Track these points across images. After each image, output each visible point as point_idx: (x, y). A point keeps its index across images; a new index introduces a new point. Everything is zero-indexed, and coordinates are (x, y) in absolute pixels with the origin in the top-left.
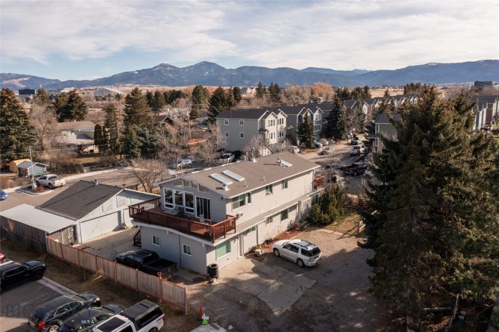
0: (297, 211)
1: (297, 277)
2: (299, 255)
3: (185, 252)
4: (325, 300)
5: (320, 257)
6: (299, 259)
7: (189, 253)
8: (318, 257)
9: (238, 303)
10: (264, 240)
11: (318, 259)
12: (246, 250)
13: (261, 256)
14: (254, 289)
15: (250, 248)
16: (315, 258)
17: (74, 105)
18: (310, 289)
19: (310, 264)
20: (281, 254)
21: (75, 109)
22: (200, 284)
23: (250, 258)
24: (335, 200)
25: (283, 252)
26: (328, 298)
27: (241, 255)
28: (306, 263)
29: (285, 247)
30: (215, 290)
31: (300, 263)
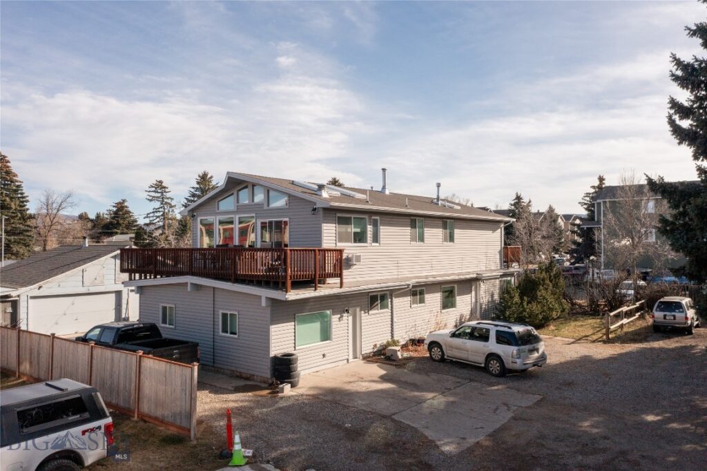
1: (492, 390)
2: (492, 346)
3: (225, 330)
4: (581, 427)
5: (540, 351)
6: (491, 356)
7: (233, 333)
8: (537, 350)
9: (339, 427)
10: (407, 339)
11: (536, 355)
12: (367, 348)
13: (400, 360)
14: (383, 406)
15: (375, 346)
16: (531, 351)
17: (121, 222)
18: (529, 408)
19: (518, 364)
20: (448, 353)
21: (121, 228)
22: (250, 394)
23: (377, 362)
24: (547, 282)
25: (451, 347)
27: (355, 357)
28: (508, 360)
29: (454, 335)
30: (282, 404)
31: (495, 366)
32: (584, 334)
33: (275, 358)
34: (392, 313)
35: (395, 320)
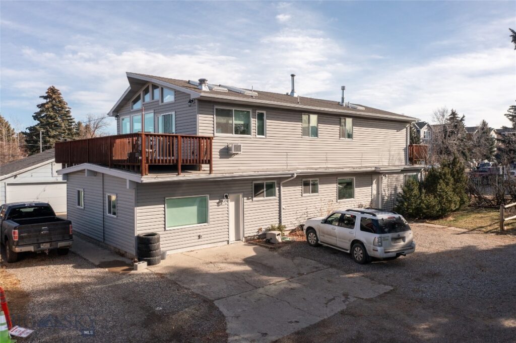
0: (375, 192)
1: (346, 278)
2: (357, 233)
3: (110, 212)
5: (407, 240)
6: (356, 243)
7: (114, 214)
8: (403, 239)
10: (298, 224)
11: (402, 243)
13: (279, 243)
14: (216, 289)
15: (260, 229)
16: (396, 239)
18: (370, 300)
19: (379, 252)
20: (321, 238)
24: (449, 176)
25: (324, 233)
26: (424, 326)
27: (238, 239)
28: (370, 248)
29: (326, 221)
31: (358, 253)
32: (480, 225)
33: (139, 238)
34: (280, 200)
35: (283, 206)
